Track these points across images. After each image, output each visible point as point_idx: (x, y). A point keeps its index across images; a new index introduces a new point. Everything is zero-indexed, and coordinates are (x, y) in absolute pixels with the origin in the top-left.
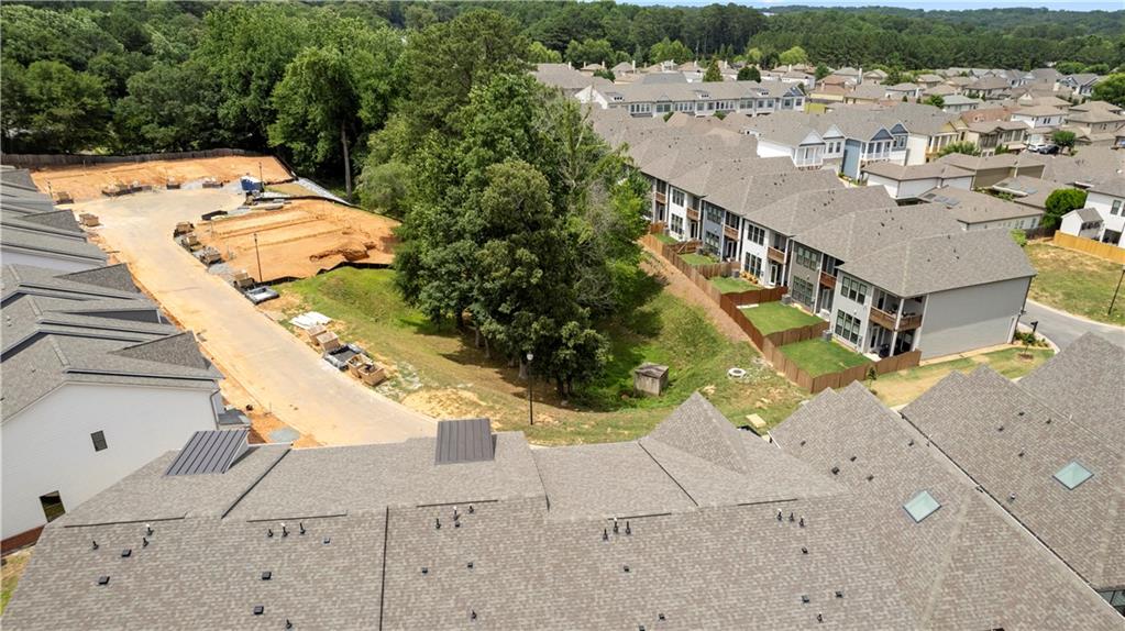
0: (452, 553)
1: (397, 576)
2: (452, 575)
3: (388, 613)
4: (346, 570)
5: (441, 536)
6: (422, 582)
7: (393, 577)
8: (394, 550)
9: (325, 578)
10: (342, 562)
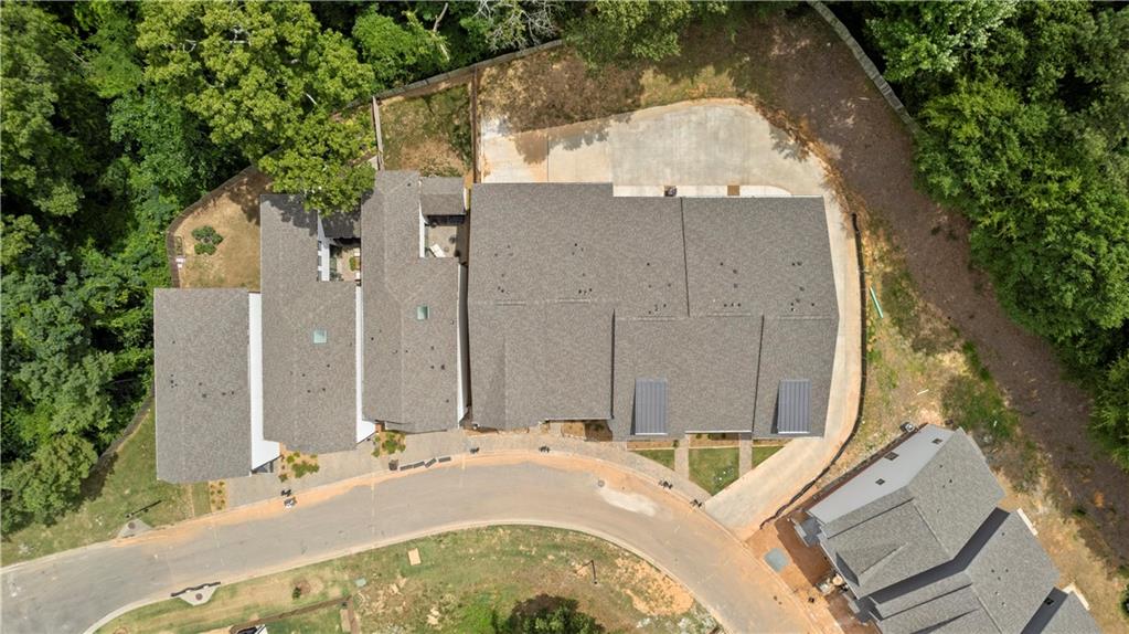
0: (658, 292)
1: (681, 283)
2: (658, 283)
3: (683, 269)
4: (703, 286)
5: (664, 301)
6: (670, 280)
7: (683, 284)
8: (683, 296)
9: (712, 283)
10: (705, 290)
